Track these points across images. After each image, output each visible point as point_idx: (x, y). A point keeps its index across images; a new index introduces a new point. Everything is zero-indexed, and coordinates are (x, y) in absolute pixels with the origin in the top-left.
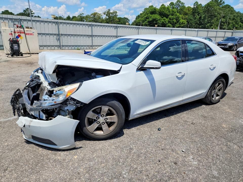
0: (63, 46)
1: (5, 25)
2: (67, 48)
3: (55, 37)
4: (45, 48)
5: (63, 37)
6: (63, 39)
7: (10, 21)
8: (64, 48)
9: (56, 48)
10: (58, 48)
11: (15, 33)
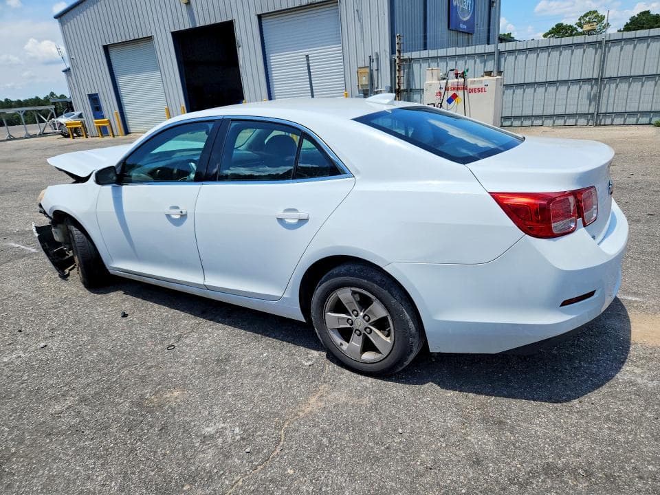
0: (606, 114)
1: (432, 74)
2: (618, 121)
3: (587, 87)
4: (549, 122)
5: (613, 86)
6: (612, 94)
7: (478, 61)
8: (608, 121)
9: (582, 121)
10: (588, 121)
11: (448, 90)
